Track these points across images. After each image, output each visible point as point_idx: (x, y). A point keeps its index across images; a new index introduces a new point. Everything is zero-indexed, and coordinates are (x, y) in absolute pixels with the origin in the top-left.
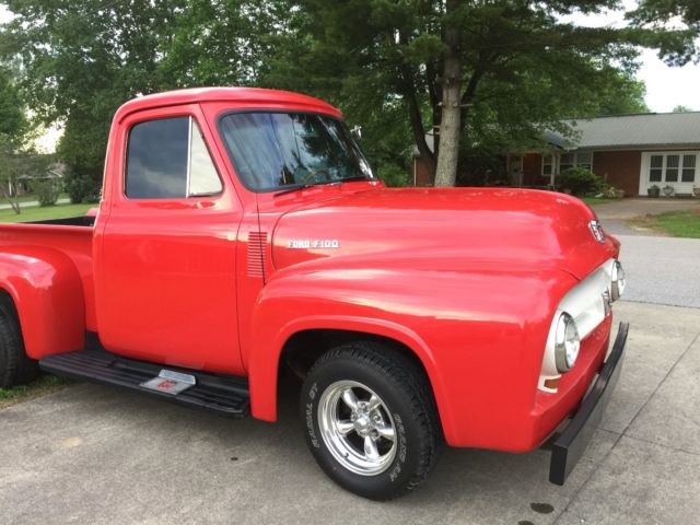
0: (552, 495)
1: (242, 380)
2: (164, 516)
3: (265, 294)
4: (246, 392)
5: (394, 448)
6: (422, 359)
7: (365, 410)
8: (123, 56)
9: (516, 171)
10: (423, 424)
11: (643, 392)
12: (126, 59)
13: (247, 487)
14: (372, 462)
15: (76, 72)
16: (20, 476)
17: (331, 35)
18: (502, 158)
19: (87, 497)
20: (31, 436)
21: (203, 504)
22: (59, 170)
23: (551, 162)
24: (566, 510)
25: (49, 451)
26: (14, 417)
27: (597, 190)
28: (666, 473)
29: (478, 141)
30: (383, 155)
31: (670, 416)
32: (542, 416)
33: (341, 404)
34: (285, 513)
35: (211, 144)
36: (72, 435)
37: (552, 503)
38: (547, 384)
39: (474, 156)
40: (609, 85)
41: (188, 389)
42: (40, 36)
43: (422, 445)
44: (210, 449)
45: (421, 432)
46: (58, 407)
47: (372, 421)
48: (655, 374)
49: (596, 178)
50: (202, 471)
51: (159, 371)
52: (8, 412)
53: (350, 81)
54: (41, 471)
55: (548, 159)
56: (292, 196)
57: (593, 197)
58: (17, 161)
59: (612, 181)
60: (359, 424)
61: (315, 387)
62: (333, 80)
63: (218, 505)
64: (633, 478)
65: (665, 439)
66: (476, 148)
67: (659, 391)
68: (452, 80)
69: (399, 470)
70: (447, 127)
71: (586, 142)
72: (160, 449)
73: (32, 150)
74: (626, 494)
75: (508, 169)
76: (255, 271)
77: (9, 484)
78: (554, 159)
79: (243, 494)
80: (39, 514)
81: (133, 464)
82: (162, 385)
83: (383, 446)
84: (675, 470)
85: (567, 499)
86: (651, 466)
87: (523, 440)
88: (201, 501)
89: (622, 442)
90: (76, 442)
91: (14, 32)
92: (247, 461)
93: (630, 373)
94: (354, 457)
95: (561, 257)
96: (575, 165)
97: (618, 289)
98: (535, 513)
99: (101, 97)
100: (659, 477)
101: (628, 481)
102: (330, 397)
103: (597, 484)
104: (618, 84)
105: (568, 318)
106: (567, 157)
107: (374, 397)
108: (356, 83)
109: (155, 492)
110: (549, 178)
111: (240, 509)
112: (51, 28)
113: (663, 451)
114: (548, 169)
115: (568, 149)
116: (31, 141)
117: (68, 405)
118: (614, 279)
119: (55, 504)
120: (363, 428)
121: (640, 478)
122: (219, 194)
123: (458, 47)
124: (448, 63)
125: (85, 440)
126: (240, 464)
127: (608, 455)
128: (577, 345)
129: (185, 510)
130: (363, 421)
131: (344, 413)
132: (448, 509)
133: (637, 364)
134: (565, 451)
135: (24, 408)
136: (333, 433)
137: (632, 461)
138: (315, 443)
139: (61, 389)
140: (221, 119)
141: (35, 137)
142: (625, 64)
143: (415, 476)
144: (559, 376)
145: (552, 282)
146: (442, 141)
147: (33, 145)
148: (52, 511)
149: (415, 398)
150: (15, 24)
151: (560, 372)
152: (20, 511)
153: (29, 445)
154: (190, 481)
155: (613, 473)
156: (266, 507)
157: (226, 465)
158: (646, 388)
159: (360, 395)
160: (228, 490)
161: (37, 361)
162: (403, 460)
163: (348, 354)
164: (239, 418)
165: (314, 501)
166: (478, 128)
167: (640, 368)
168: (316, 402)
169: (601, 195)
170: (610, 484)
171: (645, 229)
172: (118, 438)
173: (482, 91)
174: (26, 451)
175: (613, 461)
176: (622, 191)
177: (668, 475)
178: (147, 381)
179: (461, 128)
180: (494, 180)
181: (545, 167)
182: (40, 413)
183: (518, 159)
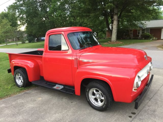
0: (135, 111)
1: (73, 87)
2: (60, 113)
3: (78, 71)
4: (74, 89)
5: (104, 101)
6: (110, 85)
7: (98, 94)
8: (40, 9)
9: (131, 34)
10: (110, 97)
11: (156, 89)
12: (40, 10)
13: (75, 108)
14: (100, 104)
15: (30, 14)
16: (31, 106)
17: (87, 4)
18: (128, 31)
19: (44, 110)
20: (32, 97)
21: (67, 111)
22: (26, 35)
23: (140, 31)
24: (138, 114)
25: (35, 100)
26: (27, 93)
27: (151, 38)
28: (159, 107)
29: (122, 27)
30: (99, 30)
31: (162, 95)
32: (133, 96)
33: (93, 92)
34: (83, 114)
35: (66, 40)
36: (39, 97)
37: (136, 112)
38: (135, 90)
39: (121, 30)
40: (154, 13)
41: (62, 89)
42: (21, 5)
43: (110, 101)
44: (67, 100)
45: (109, 99)
46: (36, 91)
47: (100, 96)
48: (159, 85)
49: (150, 35)
50: (66, 105)
51: (56, 85)
52: (26, 92)
53: (92, 15)
54: (35, 104)
55: (139, 30)
56: (83, 50)
57: (150, 40)
58: (16, 33)
59: (154, 36)
60: (97, 97)
61: (88, 89)
62: (88, 14)
63: (70, 112)
64: (152, 108)
65: (160, 100)
66: (122, 28)
67: (160, 89)
68: (116, 13)
69: (105, 106)
70: (115, 25)
71: (148, 26)
72: (57, 100)
73: (19, 30)
74: (151, 111)
75: (129, 33)
76: (76, 66)
77: (29, 107)
78: (140, 30)
79: (74, 110)
80: (36, 113)
81: (52, 103)
82: (57, 88)
83: (102, 101)
84: (161, 106)
85: (139, 112)
86: (157, 105)
87: (129, 100)
88: (66, 111)
89: (151, 100)
90: (40, 99)
91: (15, 5)
92: (74, 103)
93: (154, 85)
94: (96, 103)
95: (138, 64)
96: (146, 32)
97: (151, 68)
98: (132, 114)
99: (36, 19)
100: (158, 107)
101: (151, 108)
102: (91, 92)
103: (145, 109)
104: (156, 13)
105: (139, 77)
106: (143, 30)
107: (100, 91)
108: (93, 15)
109: (57, 109)
110: (139, 35)
111: (74, 113)
112: (24, 4)
113: (159, 102)
114: (139, 33)
115: (144, 28)
116: (19, 28)
117: (38, 91)
118: (150, 66)
119: (39, 111)
120: (98, 97)
121: (154, 108)
122: (68, 50)
123: (117, 6)
124: (115, 10)
125: (42, 98)
126: (73, 103)
127: (148, 102)
128: (140, 82)
129: (63, 113)
130: (98, 96)
131: (94, 94)
132: (115, 113)
133: (156, 83)
134: (138, 103)
135: (29, 92)
136: (92, 98)
137: (153, 104)
138: (88, 100)
139: (35, 87)
140: (68, 35)
141: (20, 27)
142: (158, 8)
143: (108, 107)
144: (137, 88)
145: (136, 69)
146: (113, 28)
147: (20, 29)
148: (38, 113)
149: (108, 92)
150: (16, 3)
151: (137, 87)
152: (32, 112)
153: (32, 99)
154: (64, 107)
155: (148, 106)
156: (79, 112)
157: (70, 104)
158: (157, 88)
159: (97, 91)
160: (71, 109)
161: (31, 82)
162: (106, 104)
163: (95, 83)
164: (73, 95)
165: (88, 111)
166: (122, 23)
167: (156, 84)
168: (88, 92)
169: (152, 39)
170: (148, 109)
171: (161, 49)
172: (48, 98)
173: (123, 15)
174: (31, 100)
175: (149, 104)
176: (157, 38)
177: (160, 107)
178: (53, 87)
179: (118, 24)
180: (126, 36)
181: (138, 32)
182: (32, 93)
183: (132, 31)
